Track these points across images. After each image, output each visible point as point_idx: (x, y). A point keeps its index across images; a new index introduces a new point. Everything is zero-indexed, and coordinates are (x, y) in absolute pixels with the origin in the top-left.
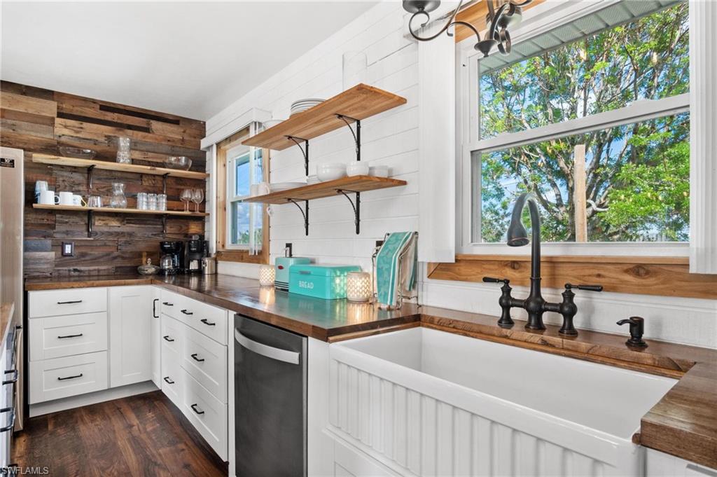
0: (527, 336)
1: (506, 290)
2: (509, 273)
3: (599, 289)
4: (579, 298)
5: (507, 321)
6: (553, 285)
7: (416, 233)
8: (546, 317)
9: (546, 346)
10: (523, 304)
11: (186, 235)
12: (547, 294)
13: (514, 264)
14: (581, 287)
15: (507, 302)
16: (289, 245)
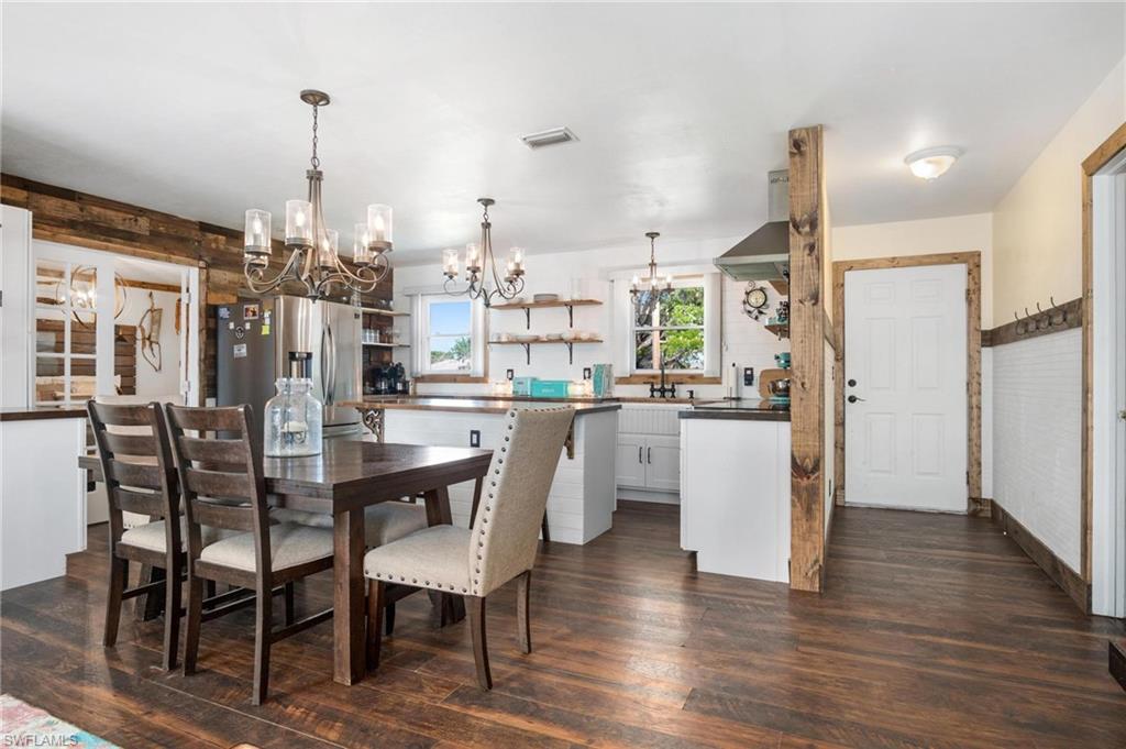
0: (662, 399)
1: (652, 386)
2: (652, 380)
3: (681, 383)
4: (676, 386)
5: (652, 396)
6: (667, 384)
7: (611, 365)
8: (666, 394)
9: (668, 401)
10: (659, 390)
11: (382, 363)
12: (666, 386)
13: (654, 377)
14: (678, 383)
15: (653, 390)
16: (512, 371)
